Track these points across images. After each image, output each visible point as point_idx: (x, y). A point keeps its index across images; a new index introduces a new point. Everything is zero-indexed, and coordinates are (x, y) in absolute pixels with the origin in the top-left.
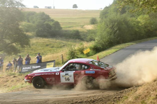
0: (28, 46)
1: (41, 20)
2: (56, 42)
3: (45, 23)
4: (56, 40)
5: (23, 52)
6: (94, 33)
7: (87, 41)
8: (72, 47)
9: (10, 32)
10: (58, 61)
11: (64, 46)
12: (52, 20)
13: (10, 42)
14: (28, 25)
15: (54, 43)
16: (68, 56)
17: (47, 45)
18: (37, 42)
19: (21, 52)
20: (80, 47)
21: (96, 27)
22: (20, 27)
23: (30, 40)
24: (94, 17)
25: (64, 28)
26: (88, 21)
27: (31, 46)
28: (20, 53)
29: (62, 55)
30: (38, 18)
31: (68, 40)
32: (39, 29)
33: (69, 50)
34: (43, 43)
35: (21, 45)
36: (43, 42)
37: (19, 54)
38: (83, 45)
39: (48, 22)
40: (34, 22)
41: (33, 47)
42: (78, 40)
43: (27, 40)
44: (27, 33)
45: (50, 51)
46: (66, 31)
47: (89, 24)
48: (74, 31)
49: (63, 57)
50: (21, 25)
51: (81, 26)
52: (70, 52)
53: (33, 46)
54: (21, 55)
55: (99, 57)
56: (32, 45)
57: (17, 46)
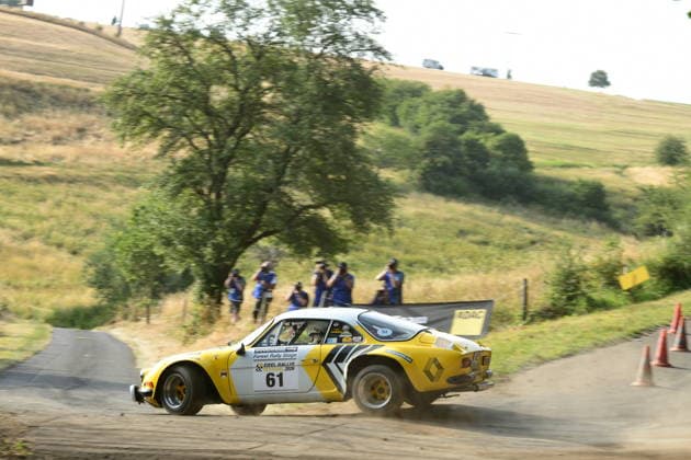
0: (385, 229)
1: (448, 124)
2: (502, 225)
3: (463, 137)
4: (504, 214)
5: (357, 250)
6: (671, 202)
7: (635, 235)
8: (574, 252)
9: (314, 159)
10: (505, 305)
11: (533, 243)
12: (497, 130)
13: (309, 202)
14: (390, 135)
15: (491, 227)
16: (550, 290)
17: (462, 233)
18: (421, 216)
19: (352, 248)
20: (606, 258)
21: (679, 180)
22: (360, 142)
23: (396, 201)
24: (676, 133)
25: (544, 166)
26: (650, 147)
27: (396, 229)
28: (345, 251)
29: (526, 280)
30: (434, 114)
31: (552, 219)
32: (437, 160)
33: (559, 266)
34: (447, 220)
35: (354, 221)
36: (448, 216)
37: (340, 258)
38: (619, 250)
39: (477, 134)
40: (416, 129)
41: (404, 234)
42: (594, 225)
43: (381, 202)
44: (382, 170)
45: (470, 257)
46: (550, 181)
47: (650, 163)
48: (584, 184)
49: (530, 292)
50: (364, 133)
51: (615, 166)
52: (559, 271)
53: (404, 228)
54: (348, 263)
55: (682, 309)
56: (400, 225)
57: (336, 221)
